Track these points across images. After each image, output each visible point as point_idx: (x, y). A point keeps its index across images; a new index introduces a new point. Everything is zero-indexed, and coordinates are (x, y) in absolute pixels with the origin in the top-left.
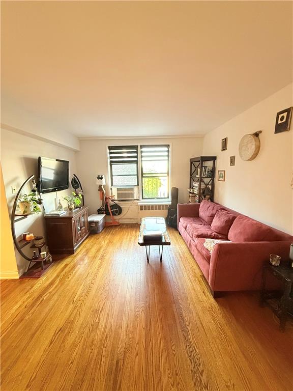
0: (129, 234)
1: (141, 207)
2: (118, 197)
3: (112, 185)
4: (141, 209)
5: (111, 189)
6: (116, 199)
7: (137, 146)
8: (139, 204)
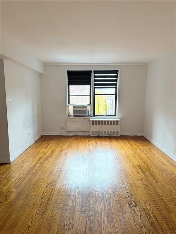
0: (83, 142)
1: (93, 121)
2: (74, 113)
3: (69, 103)
4: (93, 124)
5: (68, 106)
6: (72, 115)
7: (91, 71)
8: (90, 119)
